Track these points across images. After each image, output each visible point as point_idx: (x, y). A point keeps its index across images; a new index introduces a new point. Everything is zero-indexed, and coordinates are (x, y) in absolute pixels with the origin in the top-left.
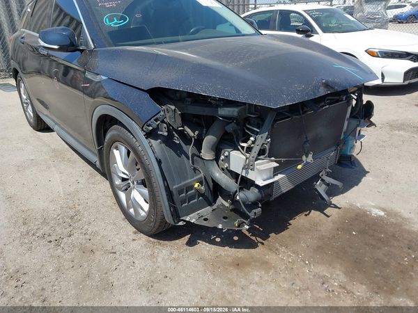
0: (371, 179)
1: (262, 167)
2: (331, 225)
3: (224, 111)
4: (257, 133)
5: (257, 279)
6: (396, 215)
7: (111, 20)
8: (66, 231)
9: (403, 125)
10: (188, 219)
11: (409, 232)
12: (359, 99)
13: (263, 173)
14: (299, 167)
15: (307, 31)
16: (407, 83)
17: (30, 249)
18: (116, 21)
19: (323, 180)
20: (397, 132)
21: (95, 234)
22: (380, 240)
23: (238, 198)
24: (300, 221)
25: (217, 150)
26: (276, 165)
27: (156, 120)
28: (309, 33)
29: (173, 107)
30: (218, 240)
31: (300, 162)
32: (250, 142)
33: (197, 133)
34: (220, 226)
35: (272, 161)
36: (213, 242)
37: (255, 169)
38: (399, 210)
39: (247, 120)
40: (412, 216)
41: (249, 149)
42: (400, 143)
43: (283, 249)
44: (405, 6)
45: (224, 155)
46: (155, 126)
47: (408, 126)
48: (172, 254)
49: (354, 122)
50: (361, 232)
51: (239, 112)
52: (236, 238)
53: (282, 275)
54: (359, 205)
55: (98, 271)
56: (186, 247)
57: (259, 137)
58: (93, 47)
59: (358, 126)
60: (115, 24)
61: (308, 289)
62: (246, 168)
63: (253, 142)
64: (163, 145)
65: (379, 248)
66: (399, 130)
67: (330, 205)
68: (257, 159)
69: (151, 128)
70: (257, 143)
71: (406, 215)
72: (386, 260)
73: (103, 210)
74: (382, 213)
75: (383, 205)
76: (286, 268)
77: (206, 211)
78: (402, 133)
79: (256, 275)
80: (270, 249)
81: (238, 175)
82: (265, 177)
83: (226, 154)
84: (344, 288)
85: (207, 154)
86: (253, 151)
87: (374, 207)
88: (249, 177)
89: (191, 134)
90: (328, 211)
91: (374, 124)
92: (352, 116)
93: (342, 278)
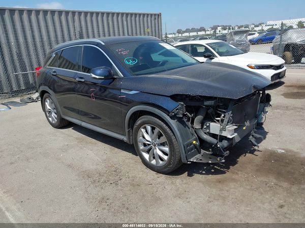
0: (271, 135)
1: (231, 129)
2: (260, 160)
3: (207, 103)
4: (225, 112)
5: (233, 187)
6: (290, 151)
7: (129, 61)
8: (117, 178)
9: (278, 106)
10: (192, 160)
11: (299, 158)
12: (264, 93)
13: (230, 132)
14: (244, 128)
15: (210, 56)
16: (273, 82)
17: (102, 188)
18: (131, 62)
19: (253, 136)
20: (276, 111)
21: (135, 177)
22: (286, 163)
23: (219, 146)
24: (242, 159)
25: (202, 124)
26: (236, 127)
27: (176, 110)
28: (212, 57)
29: (182, 103)
30: (204, 172)
31: (244, 126)
32: (222, 117)
33: (192, 115)
34: (210, 162)
35: (234, 125)
36: (201, 174)
37: (227, 130)
38: (291, 149)
39: (218, 106)
40: (298, 151)
41: (222, 121)
42: (280, 116)
43: (240, 172)
44: (254, 34)
45: (206, 125)
46: (176, 113)
47: (281, 106)
48: (183, 181)
49: (262, 105)
50: (276, 161)
51: (214, 103)
52: (213, 171)
53: (244, 183)
54: (270, 149)
55: (148, 193)
56: (189, 177)
57: (227, 114)
58: (122, 76)
59: (265, 106)
60: (132, 63)
61: (260, 187)
62: (221, 130)
63: (224, 117)
64: (178, 122)
65: (288, 166)
66: (276, 110)
67: (255, 150)
68: (227, 125)
69: (173, 114)
70: (226, 117)
71: (295, 151)
72: (293, 171)
73: (131, 165)
74: (284, 151)
75: (282, 147)
76: (245, 180)
77: (198, 156)
78: (278, 111)
79: (232, 185)
80: (233, 173)
81: (217, 135)
82: (231, 134)
83: (208, 125)
84: (277, 185)
85: (197, 126)
86: (224, 121)
87: (278, 148)
88: (222, 135)
89: (190, 116)
90: (256, 153)
91: (270, 105)
92: (261, 102)
93: (274, 181)
